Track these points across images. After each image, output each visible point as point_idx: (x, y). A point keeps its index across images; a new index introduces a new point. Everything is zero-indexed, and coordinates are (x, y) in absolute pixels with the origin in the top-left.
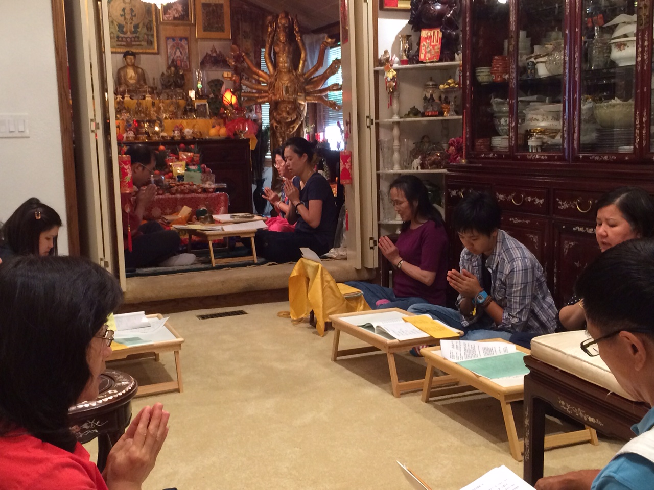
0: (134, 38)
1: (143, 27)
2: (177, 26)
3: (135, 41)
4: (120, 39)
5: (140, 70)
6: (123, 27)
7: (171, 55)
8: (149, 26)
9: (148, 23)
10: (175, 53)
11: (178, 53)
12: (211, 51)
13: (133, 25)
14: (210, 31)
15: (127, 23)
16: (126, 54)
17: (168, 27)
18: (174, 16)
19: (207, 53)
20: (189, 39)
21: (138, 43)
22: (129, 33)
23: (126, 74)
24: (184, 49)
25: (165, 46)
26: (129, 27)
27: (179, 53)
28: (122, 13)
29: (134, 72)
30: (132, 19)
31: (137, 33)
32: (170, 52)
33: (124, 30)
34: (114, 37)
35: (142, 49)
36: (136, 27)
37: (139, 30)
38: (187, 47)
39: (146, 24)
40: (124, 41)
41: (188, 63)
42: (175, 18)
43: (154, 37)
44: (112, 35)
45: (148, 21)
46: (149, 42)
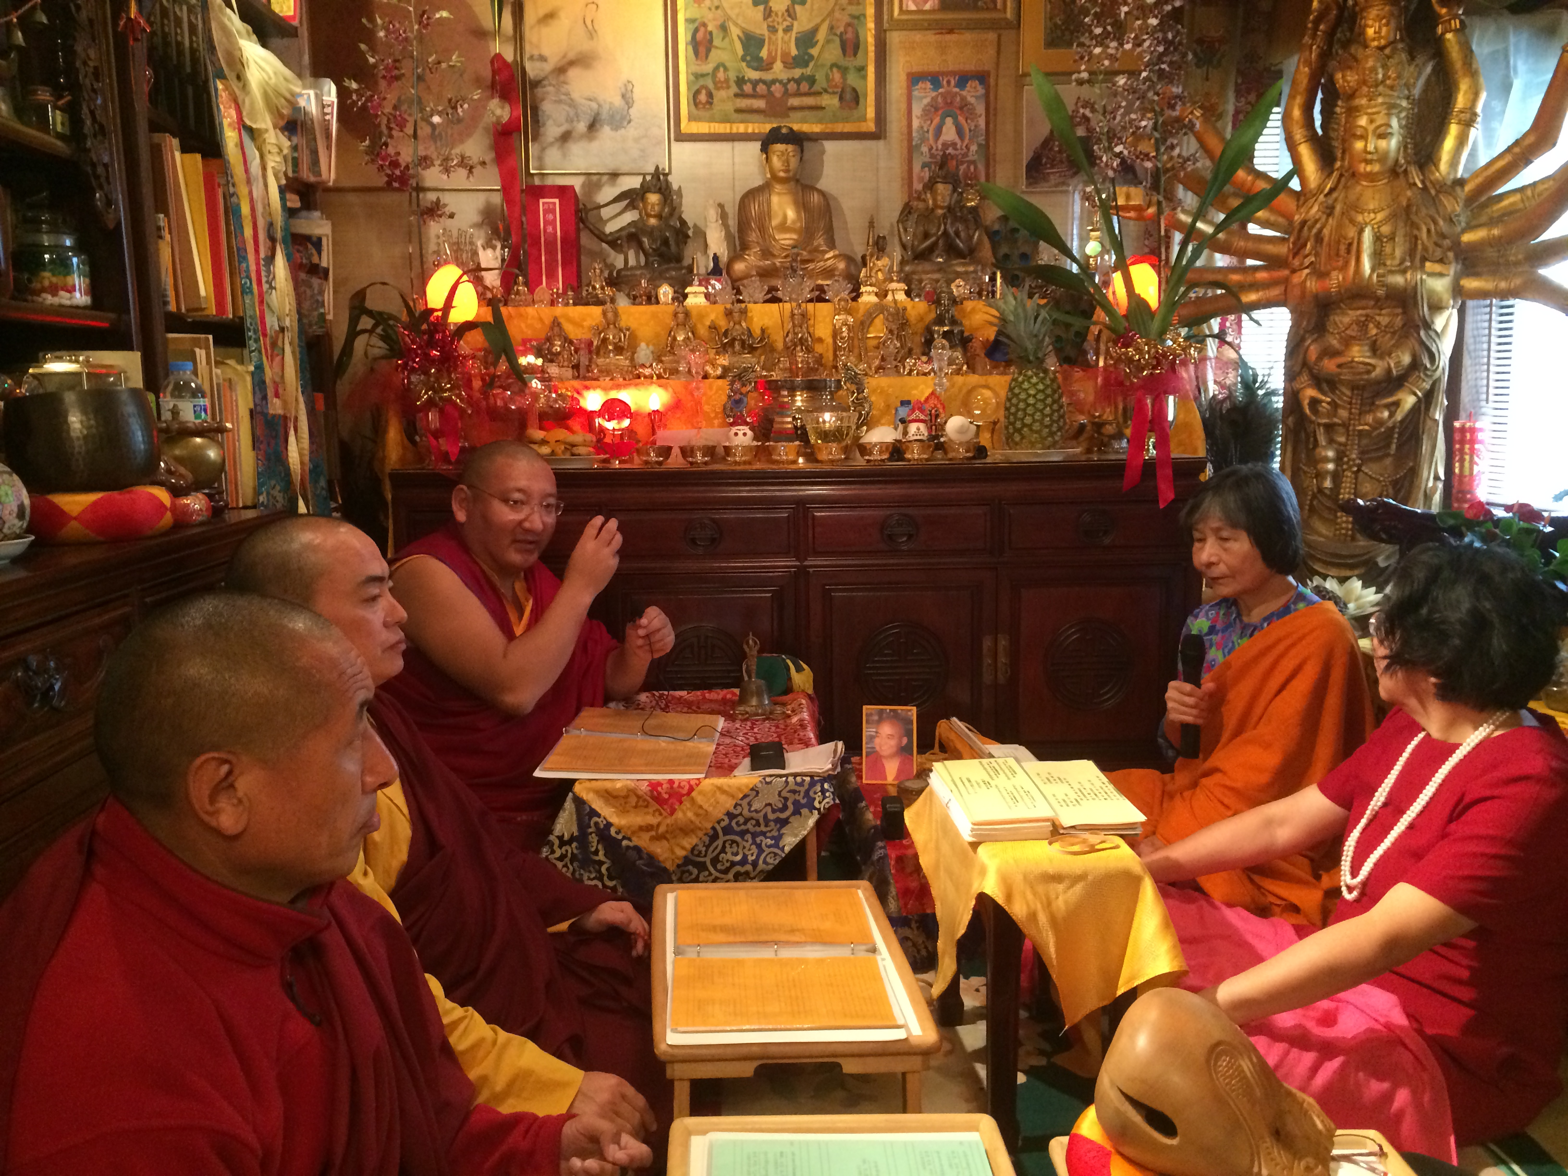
0: (798, 82)
1: (828, 41)
2: (951, 31)
3: (798, 94)
4: (748, 88)
5: (816, 197)
6: (760, 43)
7: (923, 140)
8: (850, 35)
9: (848, 25)
11: (949, 133)
14: (1071, 45)
15: (773, 30)
16: (767, 142)
17: (918, 36)
20: (992, 81)
21: (809, 101)
22: (778, 66)
24: (971, 114)
25: (904, 106)
27: (953, 130)
29: (796, 203)
30: (790, 13)
31: (807, 66)
32: (922, 127)
33: (764, 53)
34: (727, 81)
35: (820, 121)
36: (807, 40)
37: (814, 52)
38: (980, 109)
39: (842, 29)
40: (762, 97)
41: (981, 167)
42: (945, 4)
43: (865, 77)
44: (721, 75)
45: (846, 19)
46: (848, 96)
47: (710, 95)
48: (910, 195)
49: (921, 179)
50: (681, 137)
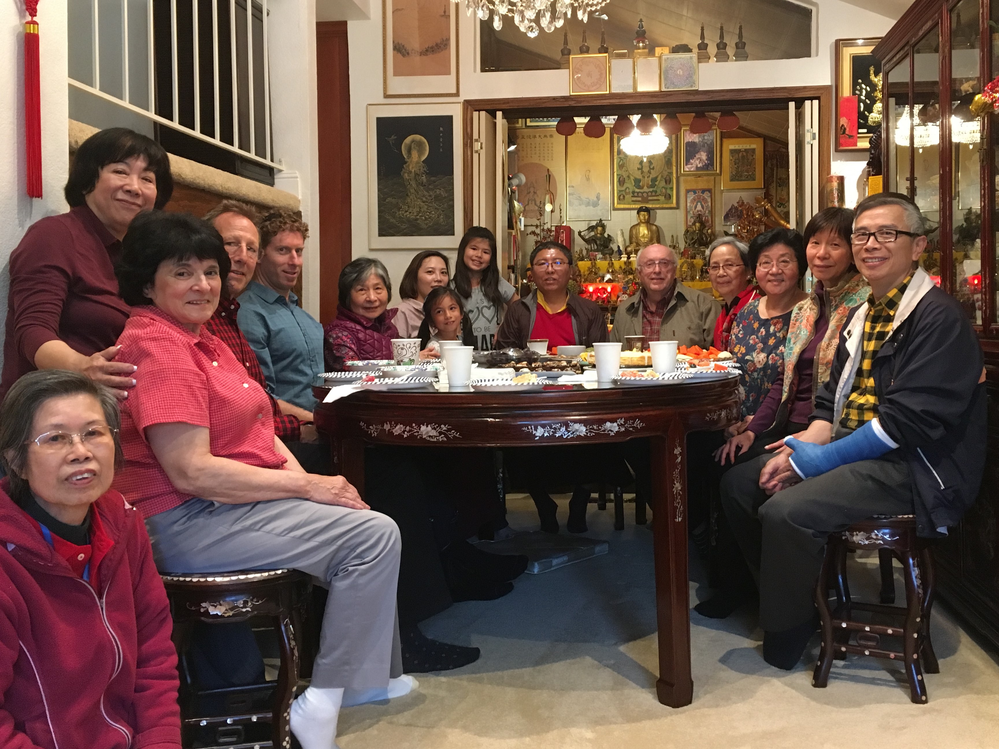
0: (651, 192)
1: (661, 180)
2: (699, 177)
3: (651, 196)
4: (636, 194)
5: (654, 227)
6: (640, 181)
7: (691, 209)
8: (668, 178)
9: (667, 175)
10: (696, 207)
11: (699, 207)
12: (738, 203)
13: (650, 178)
14: (738, 180)
15: (644, 177)
16: (640, 211)
17: (689, 178)
18: (697, 166)
19: (733, 205)
20: (713, 191)
21: (655, 198)
22: (645, 188)
23: (638, 233)
24: (706, 202)
25: (685, 199)
26: (647, 181)
28: (639, 166)
29: (648, 229)
31: (654, 187)
32: (691, 206)
33: (641, 184)
34: (629, 192)
35: (659, 204)
36: (654, 180)
37: (657, 183)
38: (709, 200)
39: (665, 177)
40: (640, 197)
41: (710, 218)
42: (698, 169)
43: (673, 191)
44: (627, 191)
45: (667, 174)
46: (667, 196)
47: (624, 197)
48: (687, 226)
49: (690, 222)
50: (615, 209)
